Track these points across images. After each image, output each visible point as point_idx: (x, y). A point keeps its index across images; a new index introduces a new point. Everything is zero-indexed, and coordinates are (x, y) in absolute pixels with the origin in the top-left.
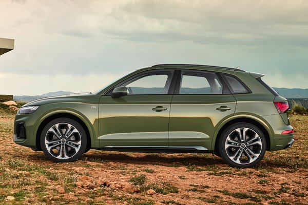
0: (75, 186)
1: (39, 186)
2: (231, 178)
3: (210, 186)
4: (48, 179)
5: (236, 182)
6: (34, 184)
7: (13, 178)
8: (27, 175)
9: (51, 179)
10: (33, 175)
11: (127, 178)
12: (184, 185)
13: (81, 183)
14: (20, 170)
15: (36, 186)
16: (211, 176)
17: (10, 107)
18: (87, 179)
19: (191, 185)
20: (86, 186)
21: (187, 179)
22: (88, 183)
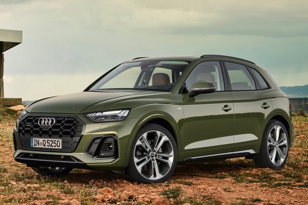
0: (95, 200)
1: (51, 200)
2: (289, 190)
3: (262, 199)
4: (62, 192)
5: (295, 194)
6: (44, 199)
7: (20, 191)
8: (36, 189)
9: (65, 193)
10: (44, 188)
11: (159, 191)
12: (229, 199)
13: (102, 196)
14: (29, 183)
15: (47, 200)
16: (265, 189)
17: (18, 112)
18: (109, 192)
19: (238, 199)
20: (107, 200)
21: (233, 191)
22: (110, 197)
